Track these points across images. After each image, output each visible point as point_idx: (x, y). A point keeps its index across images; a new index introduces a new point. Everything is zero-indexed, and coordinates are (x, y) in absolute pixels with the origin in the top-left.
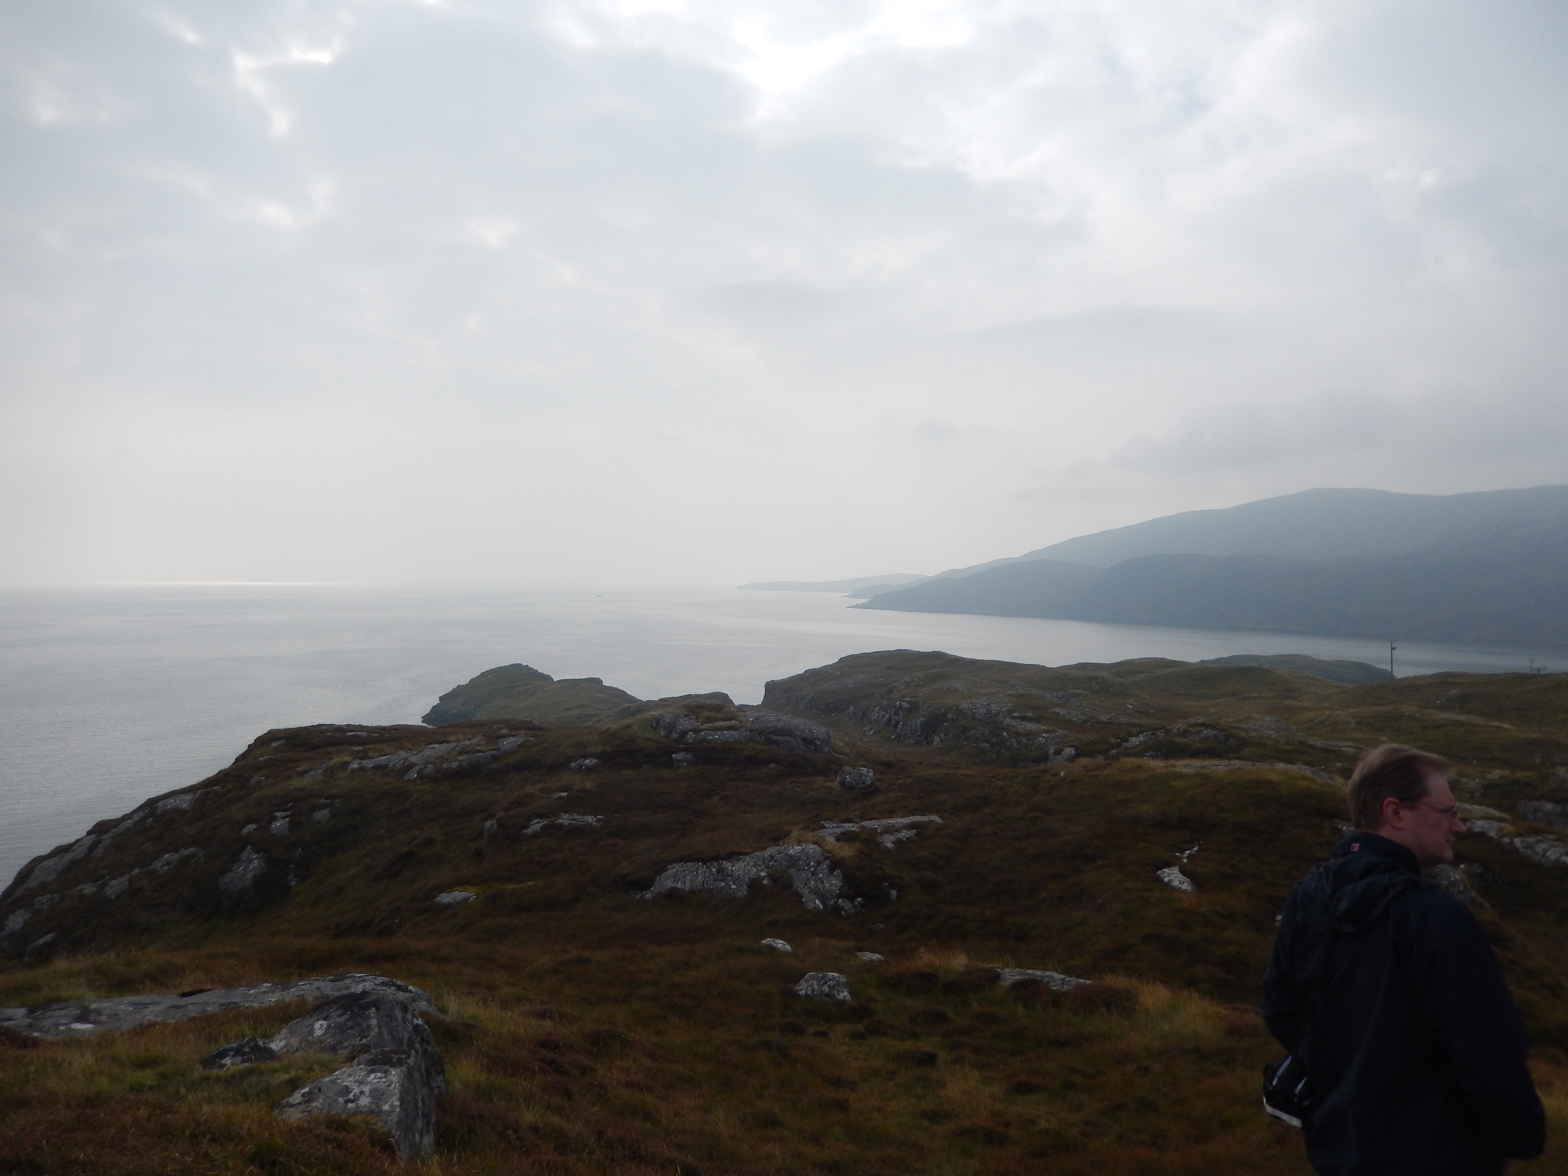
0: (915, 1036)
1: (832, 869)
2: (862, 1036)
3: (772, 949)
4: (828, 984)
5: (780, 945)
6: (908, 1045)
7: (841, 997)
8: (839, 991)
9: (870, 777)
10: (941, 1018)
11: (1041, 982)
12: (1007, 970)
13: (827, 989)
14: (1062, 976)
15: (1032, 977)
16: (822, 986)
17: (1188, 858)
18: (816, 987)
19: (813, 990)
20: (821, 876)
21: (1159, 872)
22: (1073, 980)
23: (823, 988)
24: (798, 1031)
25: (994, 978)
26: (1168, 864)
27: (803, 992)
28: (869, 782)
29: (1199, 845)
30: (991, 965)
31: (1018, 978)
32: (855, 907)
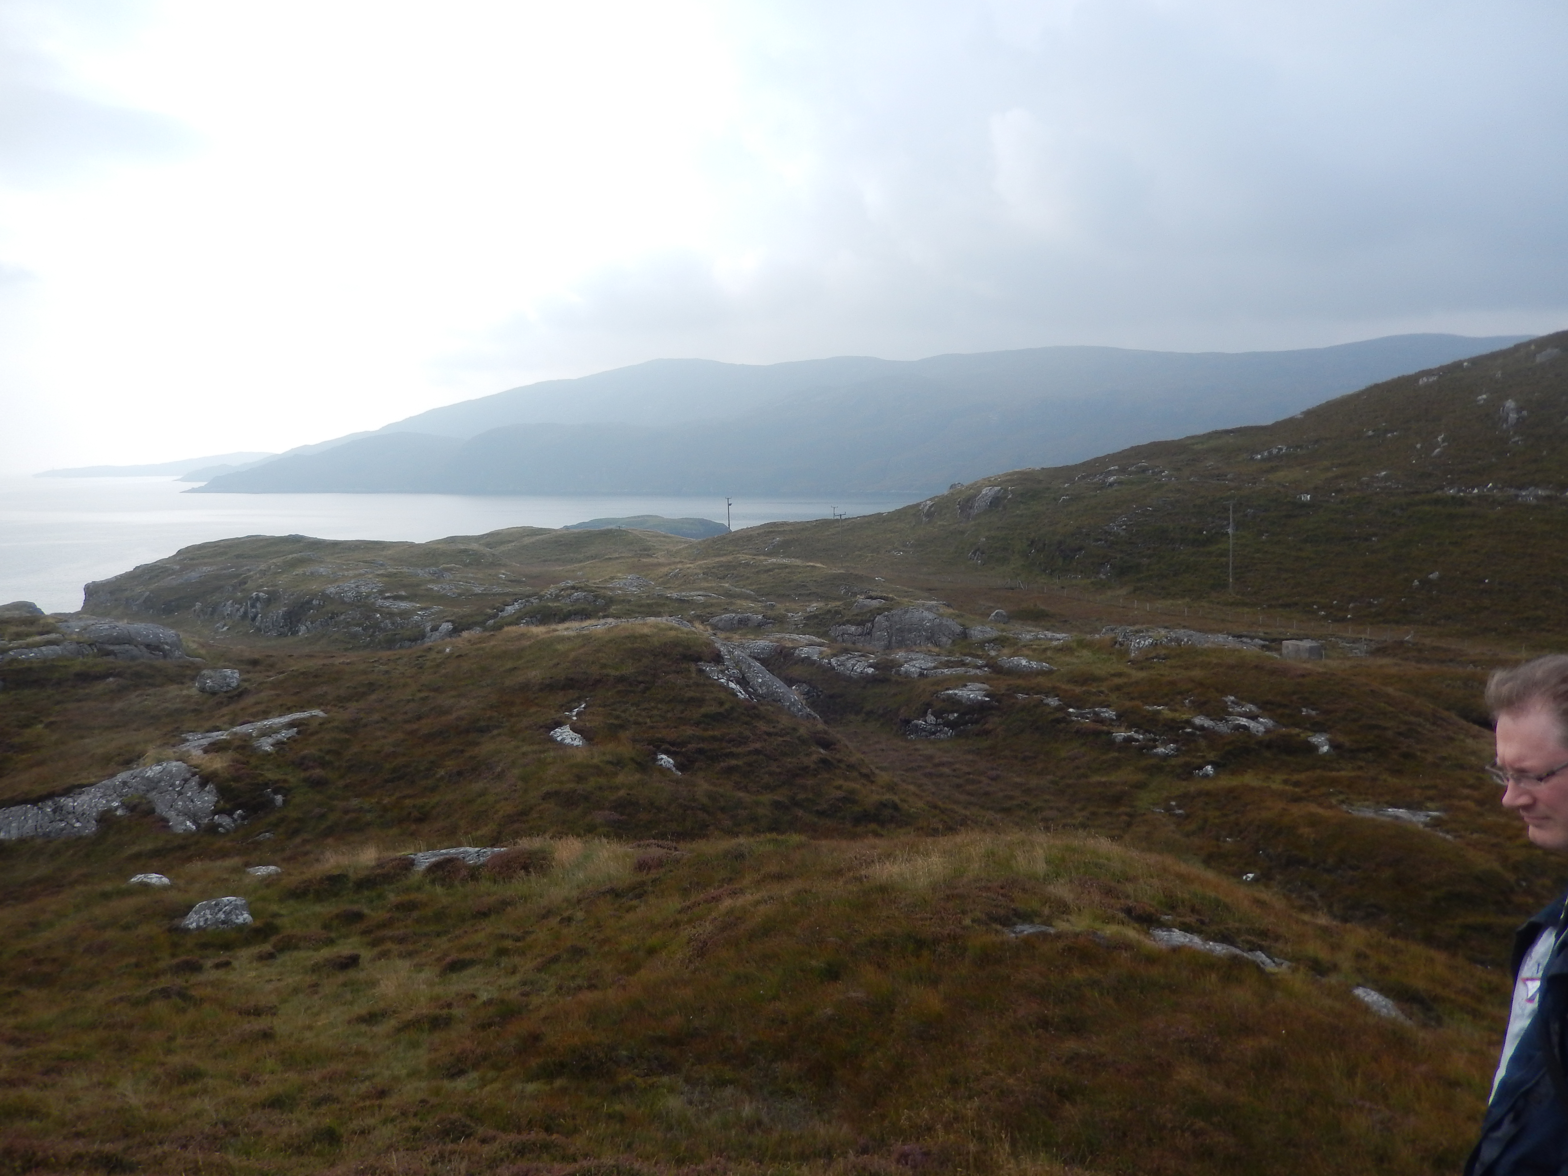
0: (331, 942)
1: (203, 784)
2: (271, 956)
3: (145, 887)
4: (224, 910)
5: (154, 881)
6: (326, 953)
7: (240, 920)
8: (237, 915)
9: (236, 678)
10: (358, 916)
11: (458, 859)
12: (420, 854)
13: (223, 916)
14: (477, 849)
15: (448, 856)
16: (216, 914)
17: (576, 716)
18: (209, 917)
19: (207, 920)
20: (189, 794)
21: (552, 732)
22: (489, 851)
23: (218, 916)
24: (194, 967)
25: (408, 865)
26: (559, 724)
27: (194, 925)
28: (234, 685)
29: (586, 702)
30: (403, 853)
31: (433, 860)
32: (235, 821)
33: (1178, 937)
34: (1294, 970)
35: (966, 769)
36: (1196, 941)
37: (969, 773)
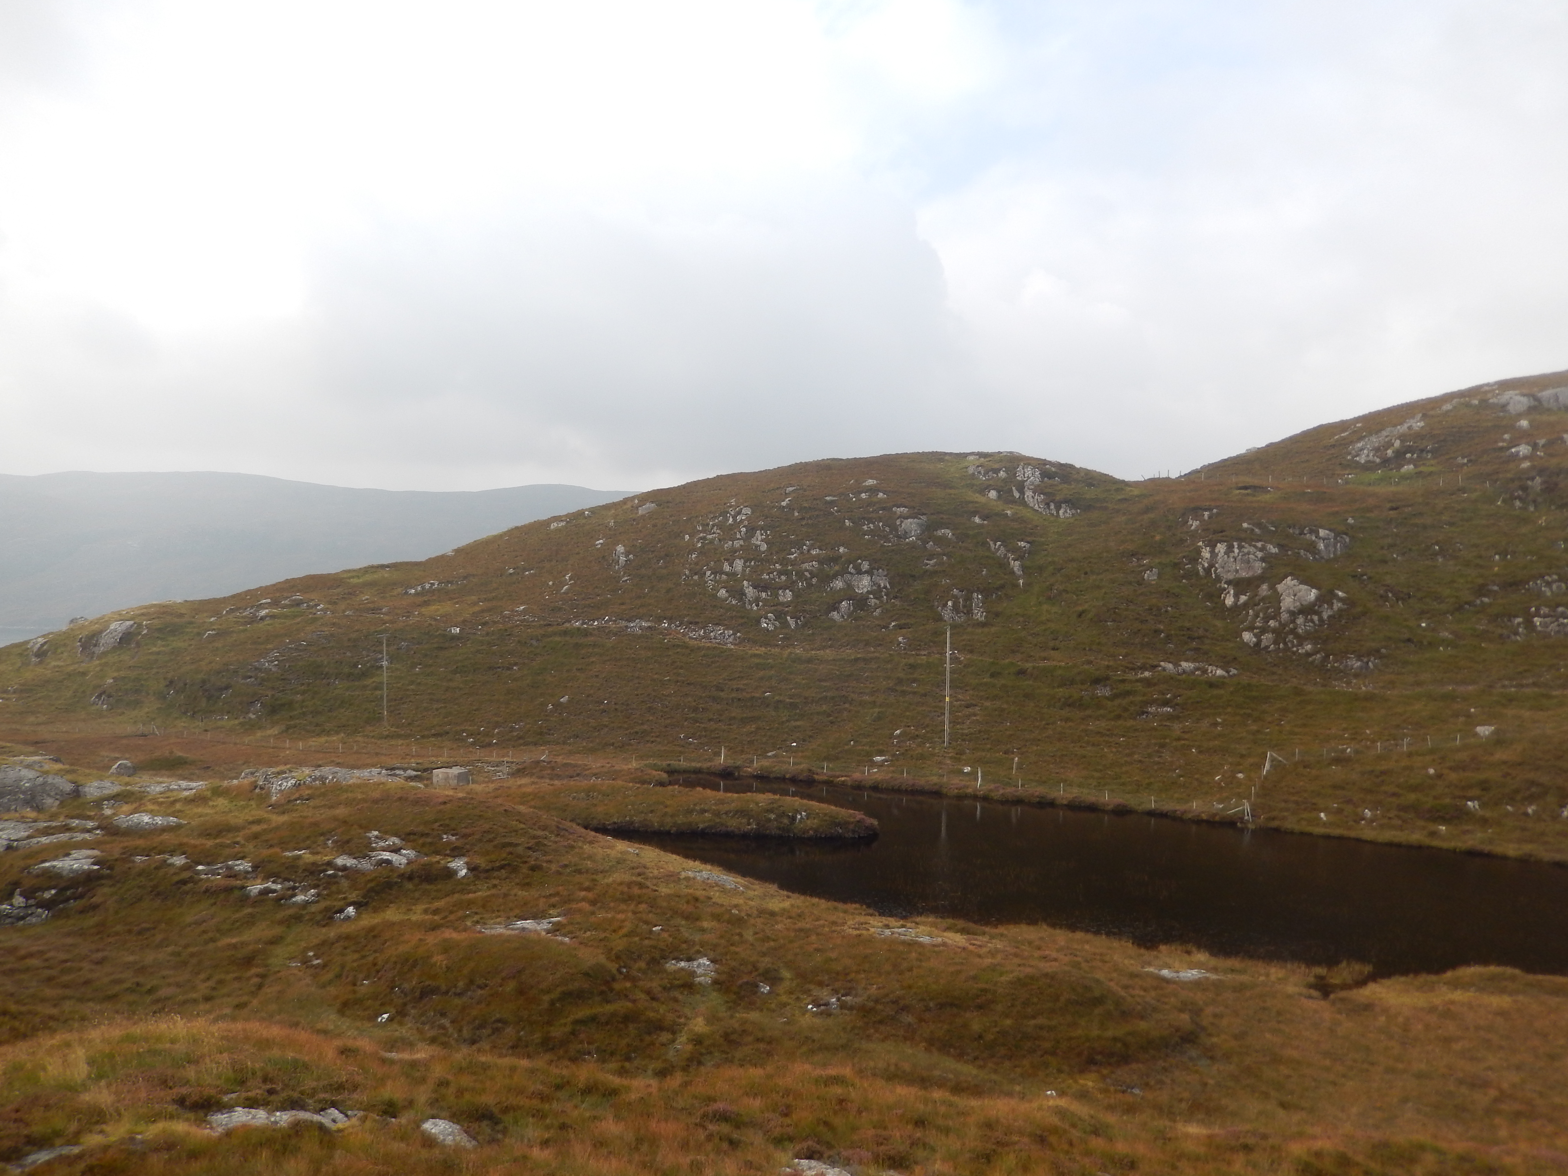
33: (240, 1116)
34: (363, 1120)
35: (63, 956)
36: (260, 1117)
37: (66, 961)
